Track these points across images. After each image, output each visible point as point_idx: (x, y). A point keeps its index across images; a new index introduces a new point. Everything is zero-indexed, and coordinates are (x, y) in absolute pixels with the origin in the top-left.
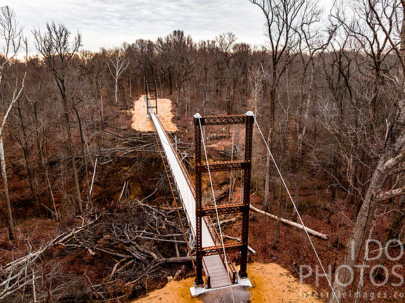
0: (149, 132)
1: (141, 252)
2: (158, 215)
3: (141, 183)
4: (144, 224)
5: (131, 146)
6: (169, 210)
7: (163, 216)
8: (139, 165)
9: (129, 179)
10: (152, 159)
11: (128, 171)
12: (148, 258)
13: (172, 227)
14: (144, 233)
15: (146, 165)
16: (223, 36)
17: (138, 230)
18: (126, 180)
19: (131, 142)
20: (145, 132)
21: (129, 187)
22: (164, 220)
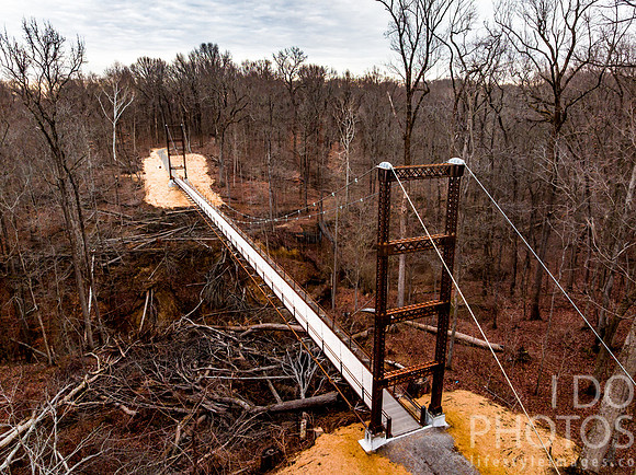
0: (177, 209)
1: (216, 401)
2: (226, 339)
3: (174, 292)
4: (206, 357)
5: (149, 232)
6: (243, 331)
7: (234, 341)
8: (170, 263)
9: (154, 286)
10: (189, 252)
11: (152, 275)
12: (229, 410)
13: (256, 356)
14: (211, 370)
15: (181, 262)
16: (284, 54)
17: (199, 366)
18: (150, 289)
19: (149, 226)
20: (170, 209)
21: (155, 300)
22: (237, 346)
